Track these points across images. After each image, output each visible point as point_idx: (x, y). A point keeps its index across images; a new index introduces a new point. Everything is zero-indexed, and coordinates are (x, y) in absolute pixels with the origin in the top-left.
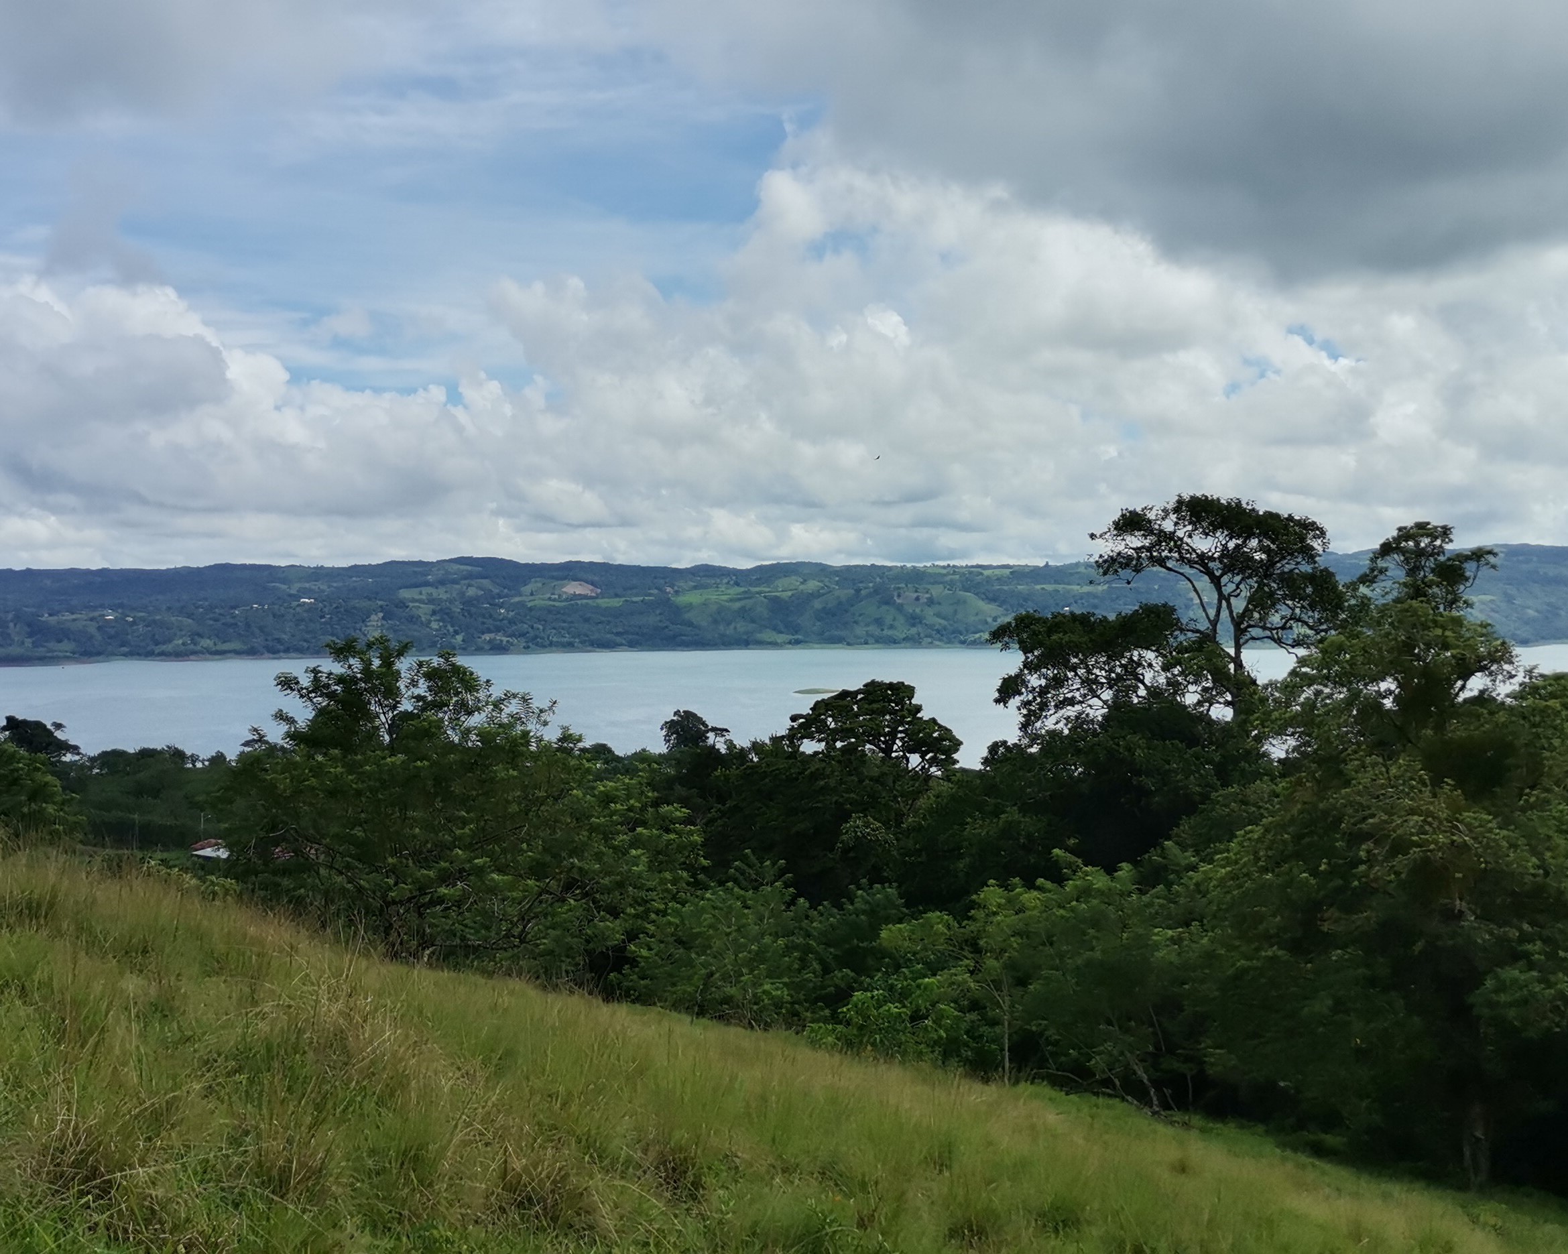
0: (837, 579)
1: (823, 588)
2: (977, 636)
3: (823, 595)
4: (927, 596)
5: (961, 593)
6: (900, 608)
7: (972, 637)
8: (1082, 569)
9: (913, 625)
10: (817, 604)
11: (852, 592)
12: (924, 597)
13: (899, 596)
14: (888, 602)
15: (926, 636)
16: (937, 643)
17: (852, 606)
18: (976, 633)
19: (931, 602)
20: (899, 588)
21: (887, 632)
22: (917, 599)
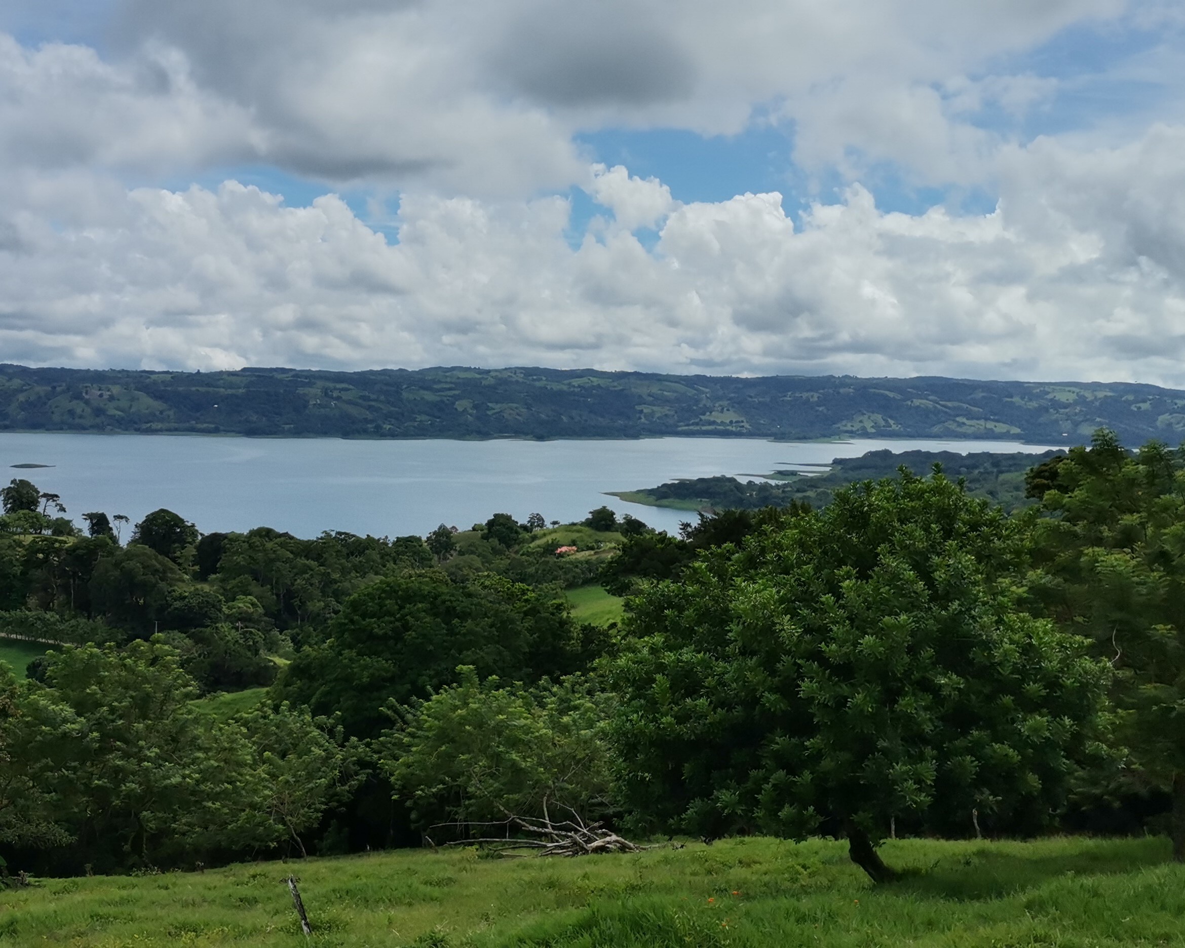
0: (35, 378)
1: (24, 385)
2: (149, 425)
3: (26, 390)
4: (109, 393)
5: (136, 392)
6: (87, 402)
7: (144, 426)
8: (225, 376)
9: (98, 416)
10: (22, 397)
11: (50, 389)
12: (106, 395)
13: (87, 393)
14: (78, 397)
15: (108, 425)
16: (117, 430)
17: (49, 400)
18: (147, 423)
19: (112, 398)
20: (86, 387)
21: (77, 421)
22: (101, 396)
